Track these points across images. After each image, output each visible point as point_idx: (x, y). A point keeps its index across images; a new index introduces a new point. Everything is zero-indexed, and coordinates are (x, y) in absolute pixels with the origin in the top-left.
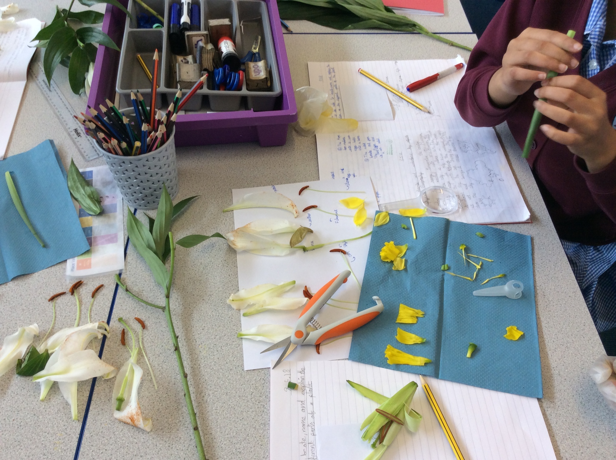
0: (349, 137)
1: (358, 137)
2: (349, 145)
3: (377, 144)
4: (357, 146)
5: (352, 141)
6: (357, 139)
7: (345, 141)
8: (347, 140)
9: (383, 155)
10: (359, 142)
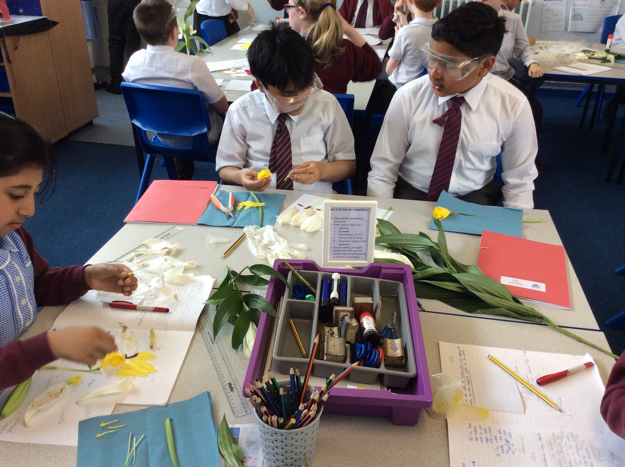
0: (480, 426)
1: (489, 428)
2: (480, 435)
3: (509, 439)
4: (489, 438)
5: (483, 432)
6: (488, 431)
7: (476, 431)
8: (479, 431)
9: (515, 451)
10: (490, 433)
